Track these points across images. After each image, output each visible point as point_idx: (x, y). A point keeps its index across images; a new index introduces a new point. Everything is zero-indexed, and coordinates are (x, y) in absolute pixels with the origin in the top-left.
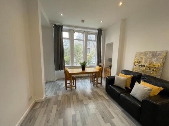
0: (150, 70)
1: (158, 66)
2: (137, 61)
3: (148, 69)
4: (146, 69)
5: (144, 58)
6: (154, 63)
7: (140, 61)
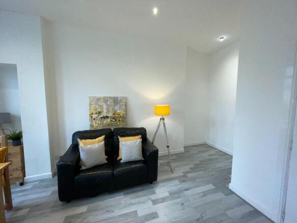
0: (116, 121)
1: (123, 114)
2: (94, 112)
3: (114, 120)
4: (111, 121)
5: (104, 106)
6: (119, 111)
7: (100, 111)
